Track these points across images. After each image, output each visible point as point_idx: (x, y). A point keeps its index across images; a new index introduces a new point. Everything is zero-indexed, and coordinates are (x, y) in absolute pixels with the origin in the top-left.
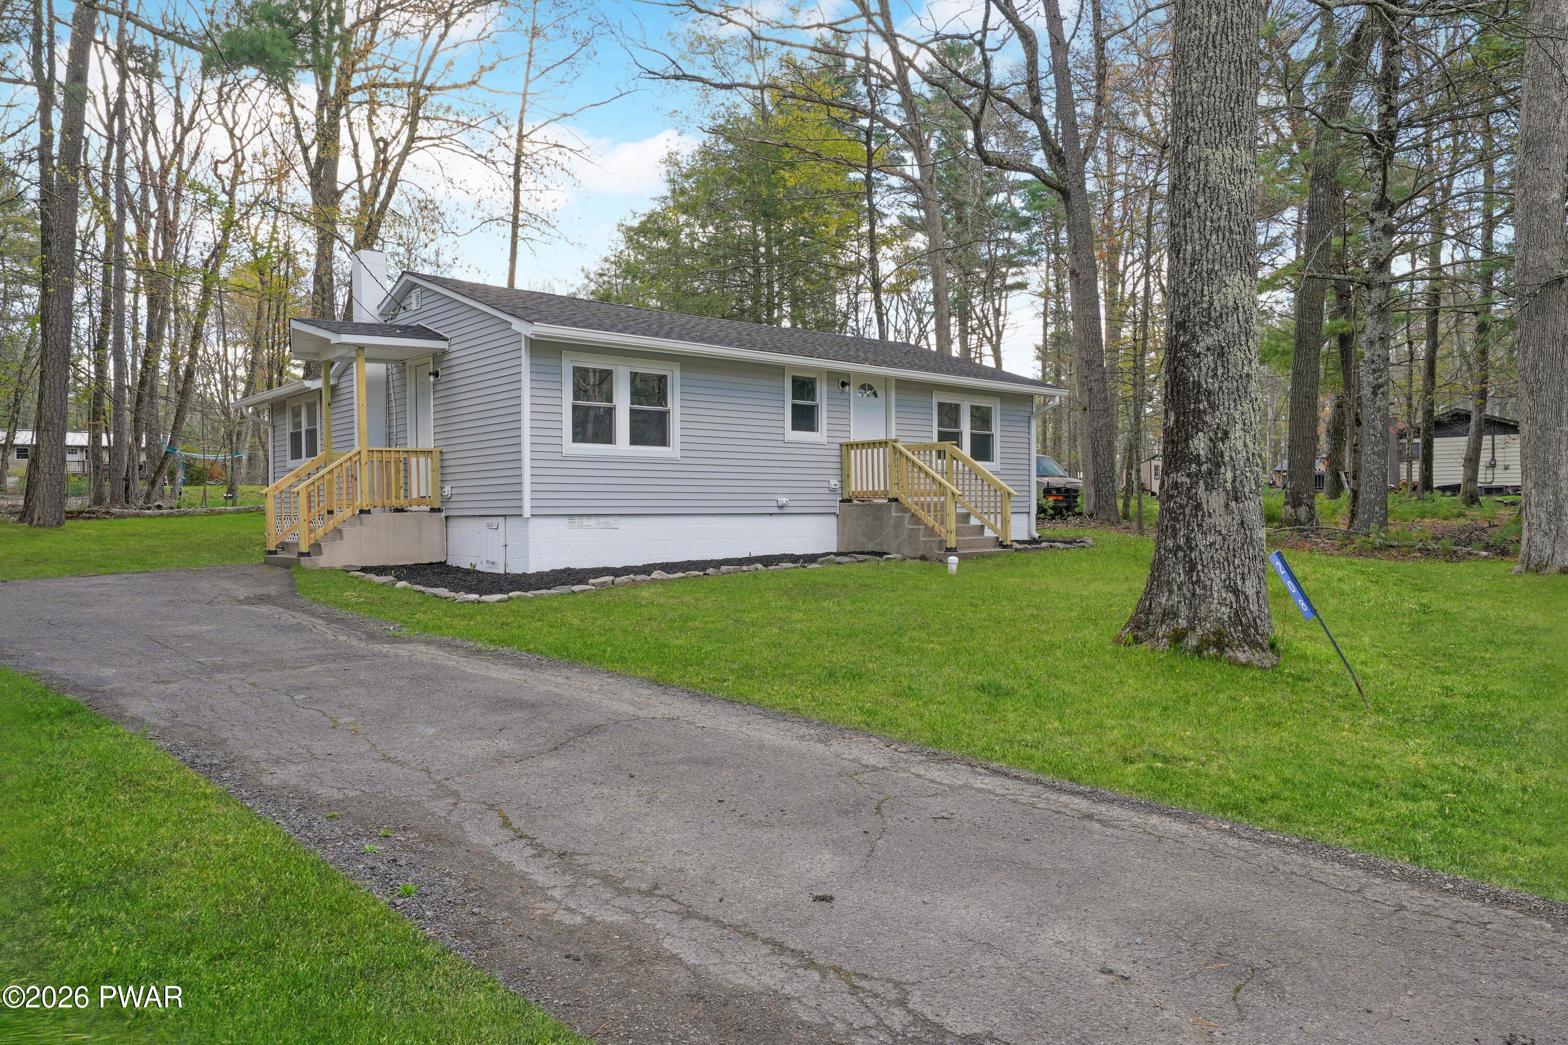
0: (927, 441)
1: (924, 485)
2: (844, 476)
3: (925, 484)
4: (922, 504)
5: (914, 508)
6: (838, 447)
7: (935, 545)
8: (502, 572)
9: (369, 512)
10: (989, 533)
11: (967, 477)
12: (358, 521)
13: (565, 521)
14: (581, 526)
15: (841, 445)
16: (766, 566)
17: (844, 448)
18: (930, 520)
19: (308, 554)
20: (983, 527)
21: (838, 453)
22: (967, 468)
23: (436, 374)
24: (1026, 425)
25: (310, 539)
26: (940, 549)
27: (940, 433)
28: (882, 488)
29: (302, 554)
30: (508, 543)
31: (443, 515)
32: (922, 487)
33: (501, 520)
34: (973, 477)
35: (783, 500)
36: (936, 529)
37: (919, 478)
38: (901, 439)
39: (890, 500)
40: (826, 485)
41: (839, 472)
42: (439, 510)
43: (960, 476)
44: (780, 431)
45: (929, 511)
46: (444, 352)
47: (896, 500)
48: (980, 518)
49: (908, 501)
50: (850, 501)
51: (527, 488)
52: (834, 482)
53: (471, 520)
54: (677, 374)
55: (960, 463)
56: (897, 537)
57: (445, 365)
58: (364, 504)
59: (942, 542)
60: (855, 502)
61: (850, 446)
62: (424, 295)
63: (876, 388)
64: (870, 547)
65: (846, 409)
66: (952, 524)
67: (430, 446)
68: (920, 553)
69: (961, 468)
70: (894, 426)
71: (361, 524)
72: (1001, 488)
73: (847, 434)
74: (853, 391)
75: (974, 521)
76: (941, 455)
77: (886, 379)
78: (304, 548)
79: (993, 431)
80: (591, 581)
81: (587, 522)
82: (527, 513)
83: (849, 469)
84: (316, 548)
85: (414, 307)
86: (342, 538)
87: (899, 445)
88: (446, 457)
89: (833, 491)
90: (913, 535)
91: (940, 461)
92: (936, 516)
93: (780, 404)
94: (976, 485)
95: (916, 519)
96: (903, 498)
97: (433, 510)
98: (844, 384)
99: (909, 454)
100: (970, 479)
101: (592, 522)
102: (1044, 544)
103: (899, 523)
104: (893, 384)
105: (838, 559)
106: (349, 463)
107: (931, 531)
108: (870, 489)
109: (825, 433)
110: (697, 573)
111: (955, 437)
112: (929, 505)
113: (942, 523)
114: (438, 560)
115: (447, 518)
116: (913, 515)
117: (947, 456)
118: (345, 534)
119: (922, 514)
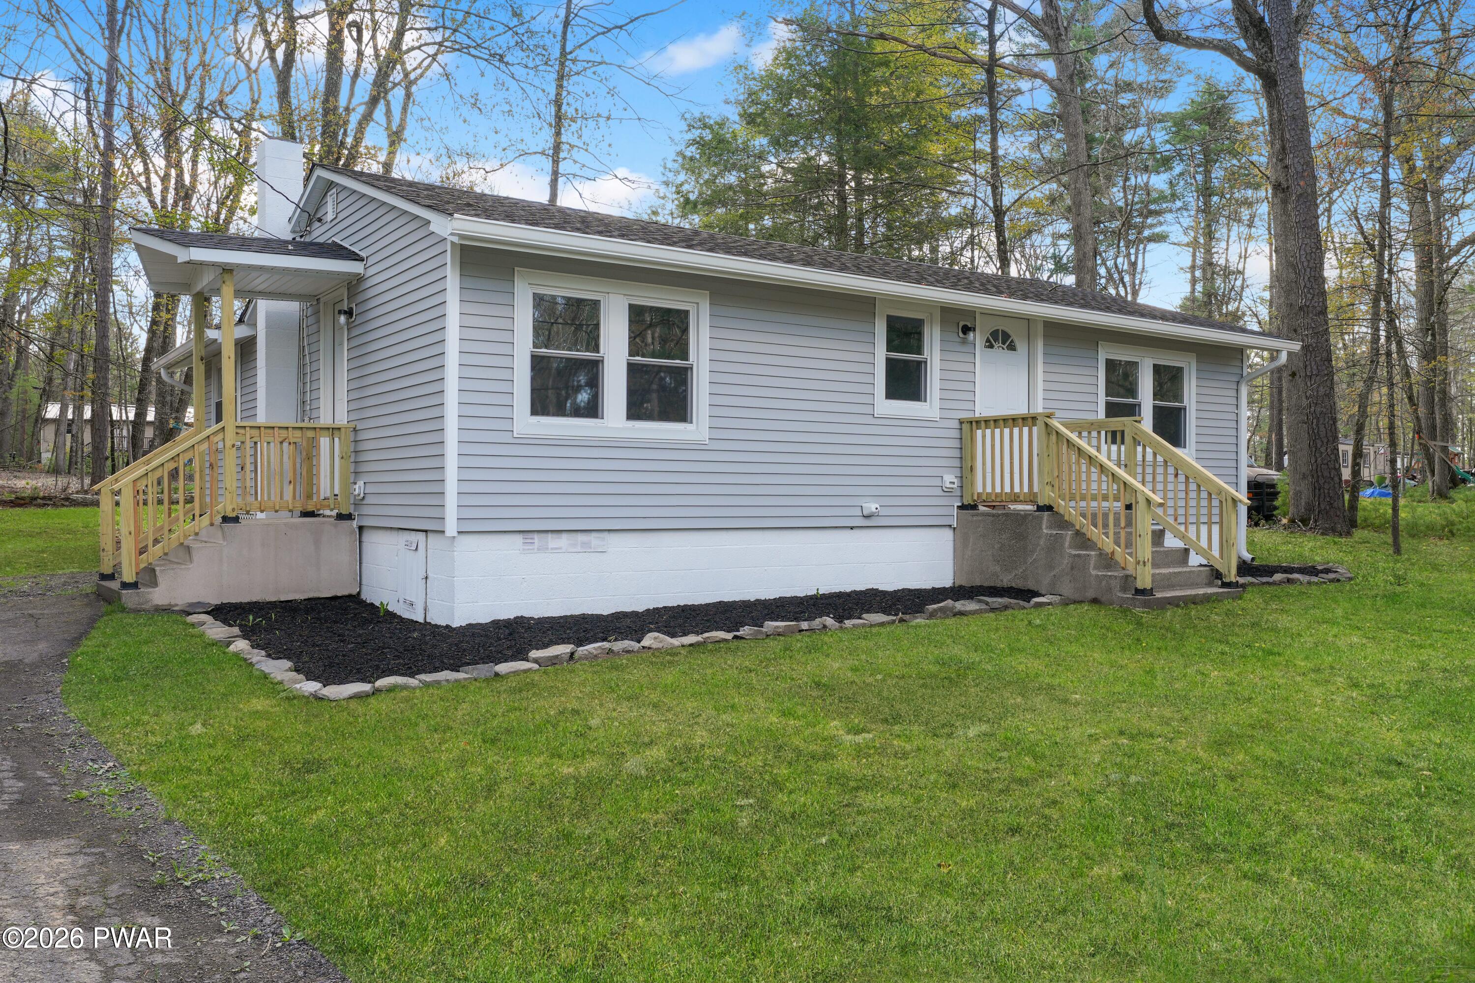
0: (1091, 417)
1: (1096, 483)
2: (966, 470)
3: (1100, 482)
4: (1094, 516)
5: (1081, 522)
6: (956, 424)
7: (1116, 584)
8: (421, 620)
9: (236, 520)
10: (1195, 560)
11: (1160, 470)
12: (220, 534)
13: (518, 539)
14: (543, 549)
15: (961, 422)
16: (840, 619)
17: (966, 427)
18: (1107, 543)
19: (135, 585)
20: (1187, 551)
21: (956, 434)
22: (1160, 459)
23: (349, 313)
24: (1234, 393)
25: (137, 565)
26: (1124, 589)
27: (1109, 406)
28: (1026, 490)
29: (125, 585)
30: (430, 575)
31: (355, 524)
32: (1094, 486)
33: (421, 536)
34: (1171, 470)
35: (872, 507)
36: (1118, 557)
37: (1088, 473)
38: (1058, 414)
39: (1040, 509)
40: (938, 482)
41: (957, 463)
42: (349, 517)
43: (1149, 470)
44: (867, 399)
45: (1106, 526)
46: (360, 279)
47: (1049, 508)
48: (1183, 537)
49: (1069, 509)
50: (974, 507)
51: (451, 487)
52: (950, 479)
53: (388, 533)
54: (705, 307)
55: (1149, 450)
56: (1051, 567)
57: (360, 298)
58: (229, 509)
59: (1128, 580)
60: (982, 508)
61: (977, 423)
62: (342, 196)
63: (1013, 337)
64: (1006, 580)
65: (969, 367)
66: (1145, 549)
67: (342, 419)
68: (1091, 594)
69: (1149, 457)
70: (1040, 394)
71: (224, 538)
72: (1220, 491)
73: (969, 406)
74: (978, 338)
75: (1171, 542)
76: (1116, 437)
77: (1028, 321)
78: (128, 576)
79: (1186, 402)
80: (534, 654)
81: (553, 542)
82: (451, 527)
83: (973, 458)
84: (149, 576)
85: (330, 216)
86: (191, 561)
87: (1055, 423)
88: (362, 436)
89: (948, 492)
90: (1078, 566)
91: (1114, 448)
92: (1117, 534)
93: (868, 358)
94: (1176, 483)
95: (1082, 540)
96: (1061, 505)
97: (340, 517)
98: (966, 330)
99: (1074, 437)
100: (1166, 474)
101: (563, 541)
102: (1278, 577)
103: (1055, 544)
104: (1040, 328)
105: (959, 605)
106: (205, 446)
107: (1108, 561)
108: (1007, 489)
109: (937, 403)
110: (721, 635)
111: (1132, 410)
112: (1106, 516)
113: (1129, 544)
114: (346, 593)
115: (361, 528)
116: (1078, 533)
117: (1128, 439)
118: (196, 556)
119: (1094, 533)
